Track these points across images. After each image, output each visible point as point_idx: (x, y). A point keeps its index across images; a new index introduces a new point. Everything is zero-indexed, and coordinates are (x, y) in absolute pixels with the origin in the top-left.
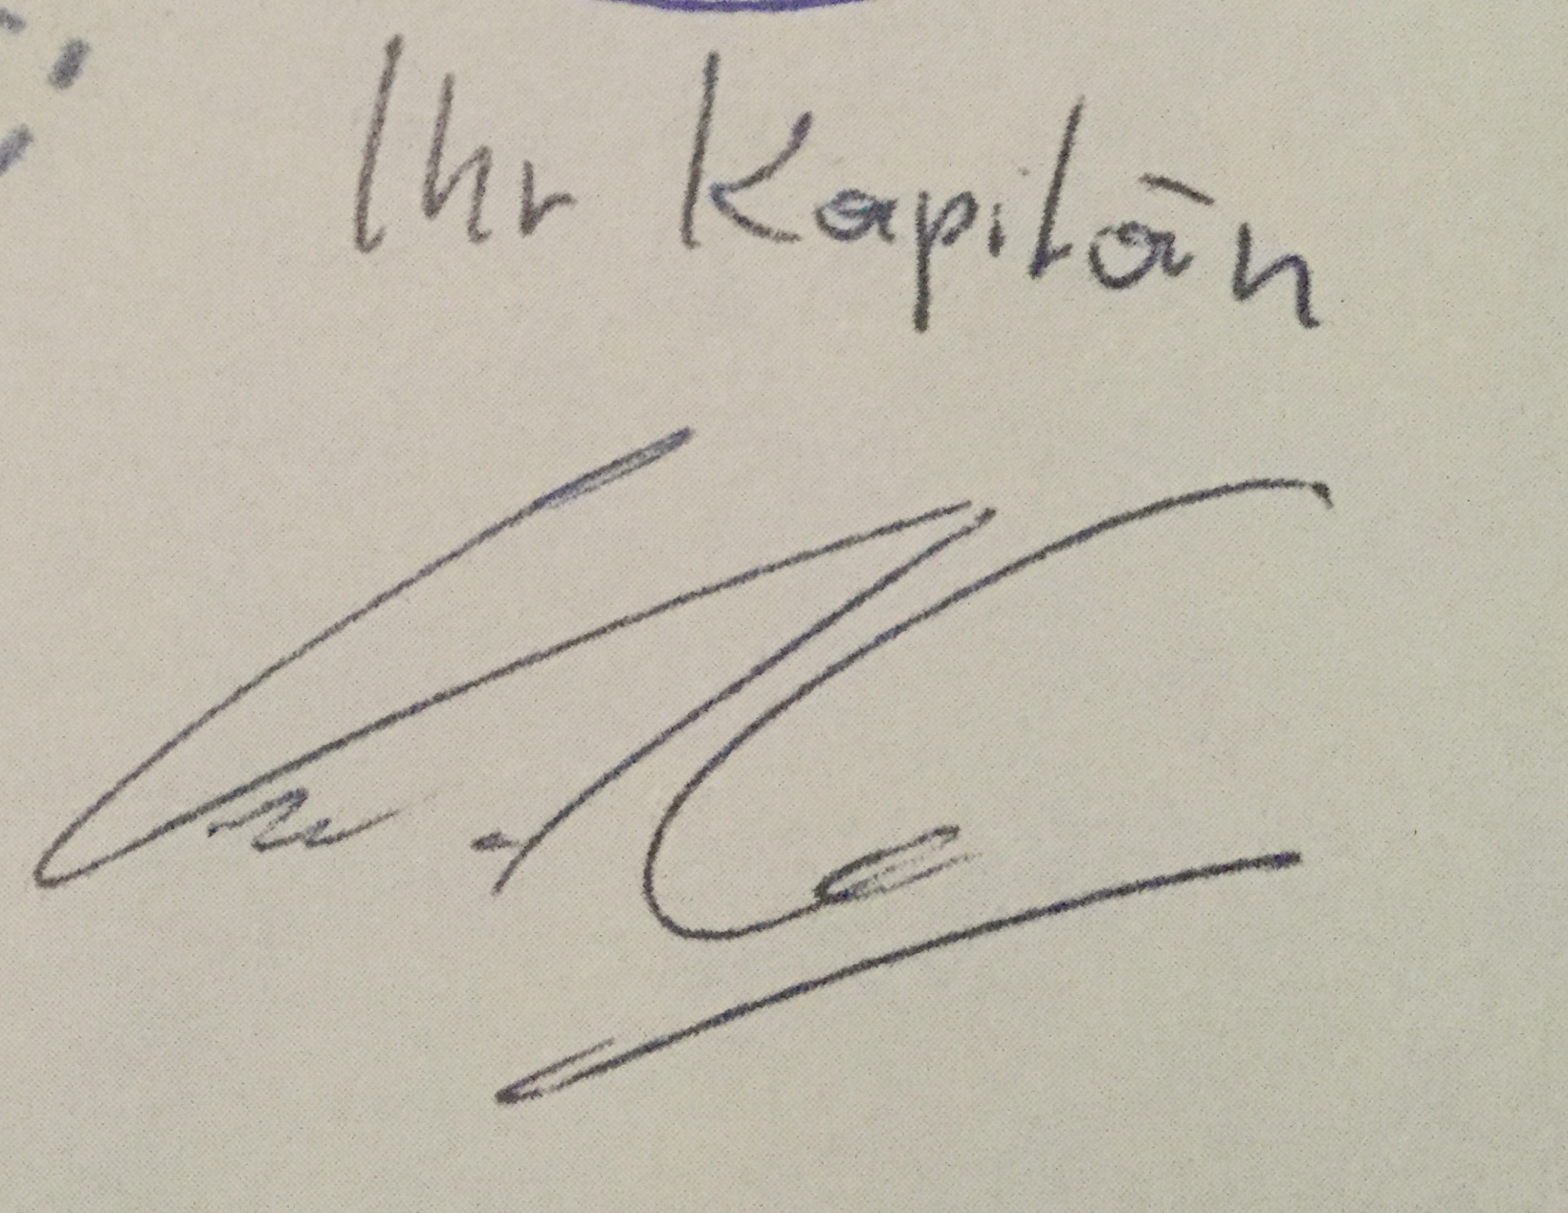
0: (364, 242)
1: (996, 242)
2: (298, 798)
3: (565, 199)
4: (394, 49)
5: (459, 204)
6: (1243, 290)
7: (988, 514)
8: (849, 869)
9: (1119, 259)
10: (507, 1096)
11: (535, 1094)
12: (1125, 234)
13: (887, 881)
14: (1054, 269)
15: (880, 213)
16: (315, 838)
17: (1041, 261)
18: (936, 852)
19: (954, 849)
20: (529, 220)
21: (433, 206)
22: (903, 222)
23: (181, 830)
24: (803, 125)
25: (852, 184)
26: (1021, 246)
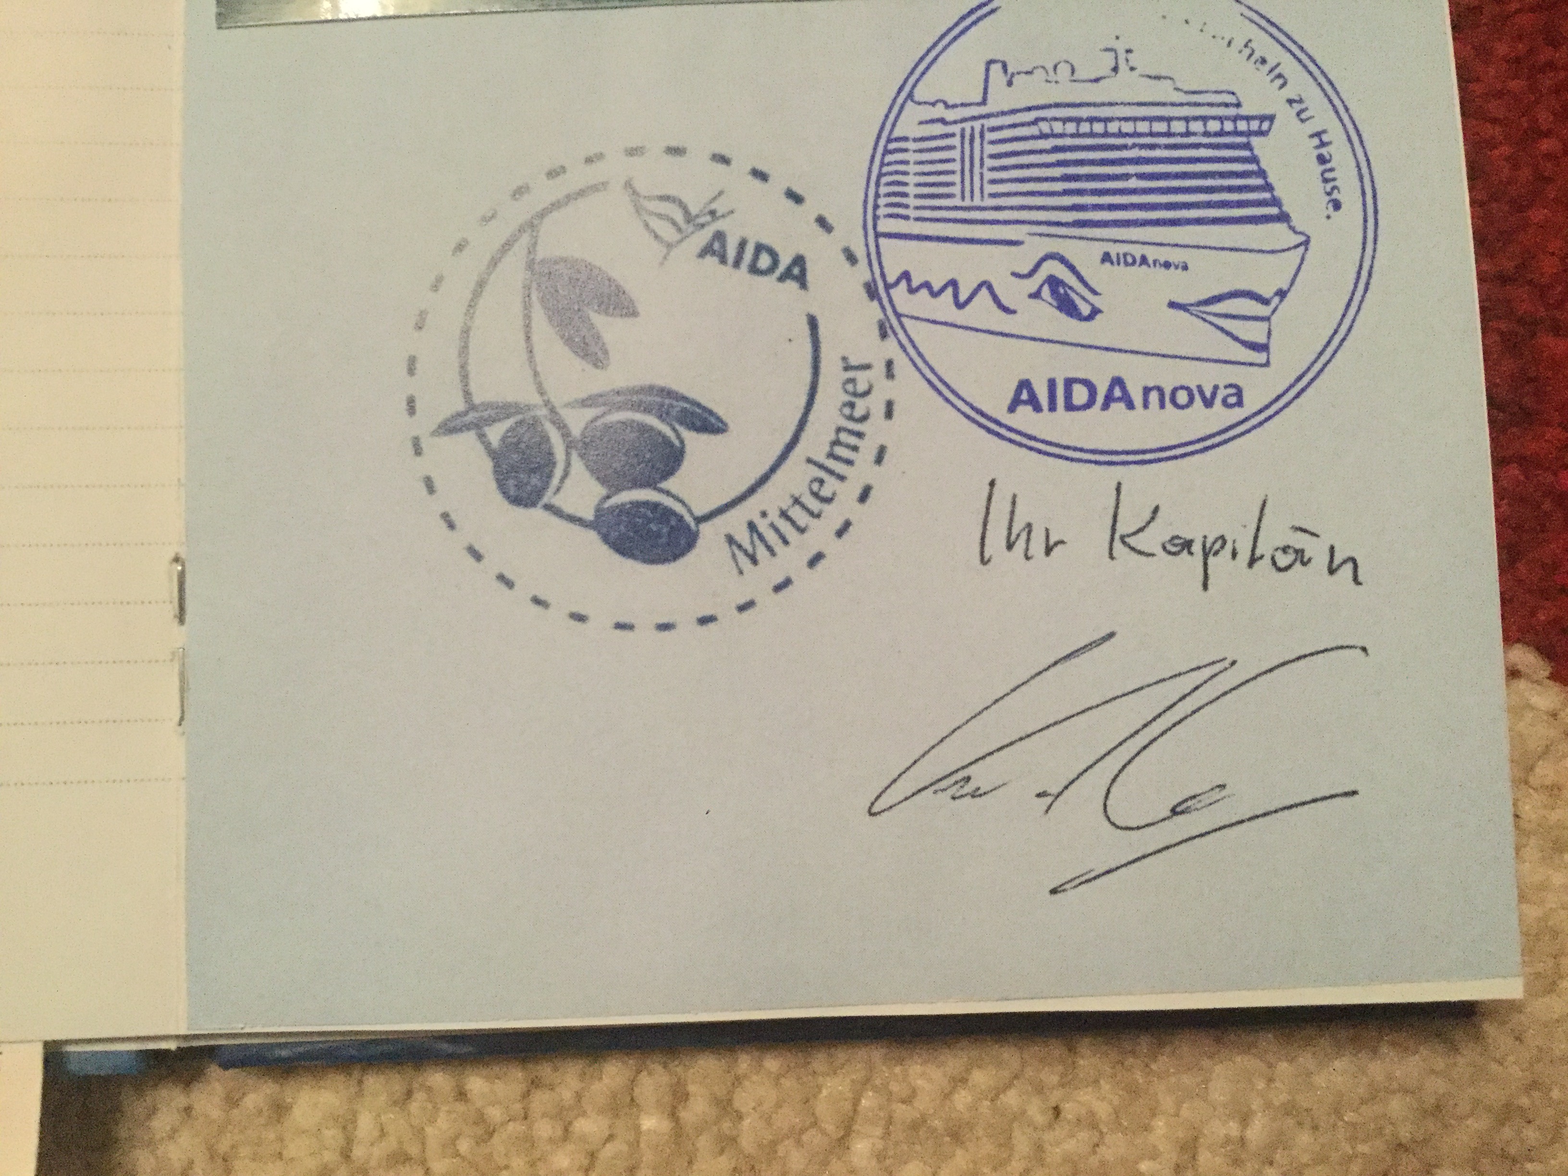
0: (984, 561)
1: (1234, 555)
2: (968, 779)
3: (1062, 542)
4: (992, 484)
5: (1020, 545)
6: (1332, 571)
7: (1234, 663)
8: (1186, 800)
9: (1283, 560)
10: (1054, 891)
11: (1064, 890)
12: (1285, 550)
13: (1199, 806)
14: (1258, 565)
15: (1187, 545)
16: (976, 794)
17: (1252, 562)
18: (1217, 795)
19: (1224, 793)
20: (1048, 550)
21: (1010, 546)
22: (1197, 548)
23: (923, 793)
24: (1156, 510)
25: (1176, 533)
26: (1244, 555)
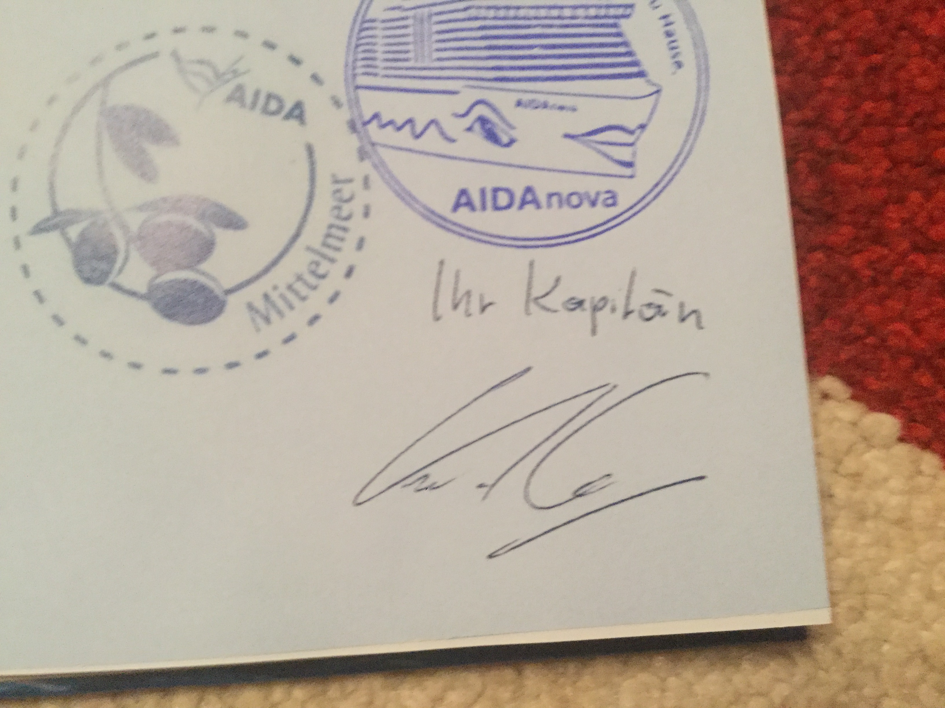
0: (437, 319)
1: (613, 310)
2: (426, 476)
3: (492, 303)
4: (442, 263)
5: (462, 307)
6: (683, 320)
7: (615, 387)
8: (582, 487)
9: (649, 313)
10: (491, 556)
11: (499, 555)
12: (649, 305)
13: (592, 490)
14: (631, 316)
15: (580, 303)
16: (434, 487)
17: (627, 314)
18: (605, 481)
19: (610, 480)
20: (483, 309)
21: (455, 306)
22: (587, 305)
23: (396, 487)
24: (558, 280)
25: (573, 295)
26: (620, 311)
